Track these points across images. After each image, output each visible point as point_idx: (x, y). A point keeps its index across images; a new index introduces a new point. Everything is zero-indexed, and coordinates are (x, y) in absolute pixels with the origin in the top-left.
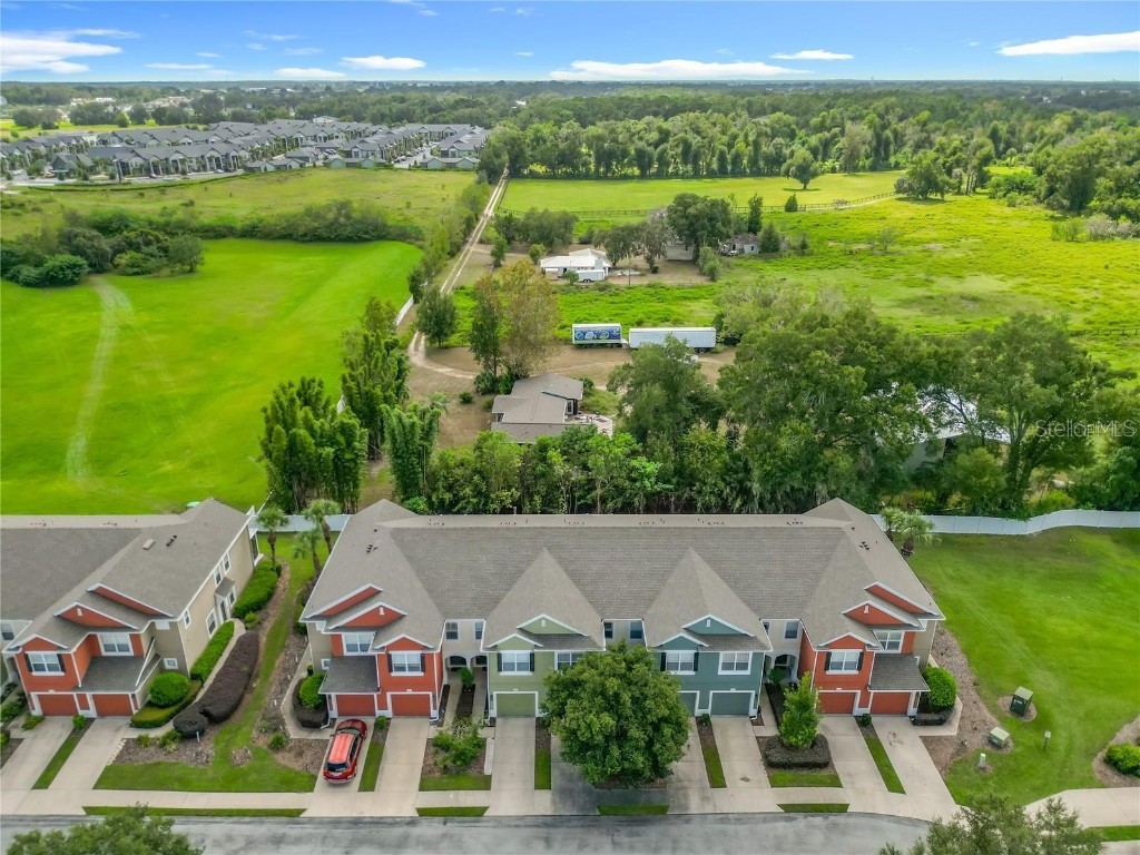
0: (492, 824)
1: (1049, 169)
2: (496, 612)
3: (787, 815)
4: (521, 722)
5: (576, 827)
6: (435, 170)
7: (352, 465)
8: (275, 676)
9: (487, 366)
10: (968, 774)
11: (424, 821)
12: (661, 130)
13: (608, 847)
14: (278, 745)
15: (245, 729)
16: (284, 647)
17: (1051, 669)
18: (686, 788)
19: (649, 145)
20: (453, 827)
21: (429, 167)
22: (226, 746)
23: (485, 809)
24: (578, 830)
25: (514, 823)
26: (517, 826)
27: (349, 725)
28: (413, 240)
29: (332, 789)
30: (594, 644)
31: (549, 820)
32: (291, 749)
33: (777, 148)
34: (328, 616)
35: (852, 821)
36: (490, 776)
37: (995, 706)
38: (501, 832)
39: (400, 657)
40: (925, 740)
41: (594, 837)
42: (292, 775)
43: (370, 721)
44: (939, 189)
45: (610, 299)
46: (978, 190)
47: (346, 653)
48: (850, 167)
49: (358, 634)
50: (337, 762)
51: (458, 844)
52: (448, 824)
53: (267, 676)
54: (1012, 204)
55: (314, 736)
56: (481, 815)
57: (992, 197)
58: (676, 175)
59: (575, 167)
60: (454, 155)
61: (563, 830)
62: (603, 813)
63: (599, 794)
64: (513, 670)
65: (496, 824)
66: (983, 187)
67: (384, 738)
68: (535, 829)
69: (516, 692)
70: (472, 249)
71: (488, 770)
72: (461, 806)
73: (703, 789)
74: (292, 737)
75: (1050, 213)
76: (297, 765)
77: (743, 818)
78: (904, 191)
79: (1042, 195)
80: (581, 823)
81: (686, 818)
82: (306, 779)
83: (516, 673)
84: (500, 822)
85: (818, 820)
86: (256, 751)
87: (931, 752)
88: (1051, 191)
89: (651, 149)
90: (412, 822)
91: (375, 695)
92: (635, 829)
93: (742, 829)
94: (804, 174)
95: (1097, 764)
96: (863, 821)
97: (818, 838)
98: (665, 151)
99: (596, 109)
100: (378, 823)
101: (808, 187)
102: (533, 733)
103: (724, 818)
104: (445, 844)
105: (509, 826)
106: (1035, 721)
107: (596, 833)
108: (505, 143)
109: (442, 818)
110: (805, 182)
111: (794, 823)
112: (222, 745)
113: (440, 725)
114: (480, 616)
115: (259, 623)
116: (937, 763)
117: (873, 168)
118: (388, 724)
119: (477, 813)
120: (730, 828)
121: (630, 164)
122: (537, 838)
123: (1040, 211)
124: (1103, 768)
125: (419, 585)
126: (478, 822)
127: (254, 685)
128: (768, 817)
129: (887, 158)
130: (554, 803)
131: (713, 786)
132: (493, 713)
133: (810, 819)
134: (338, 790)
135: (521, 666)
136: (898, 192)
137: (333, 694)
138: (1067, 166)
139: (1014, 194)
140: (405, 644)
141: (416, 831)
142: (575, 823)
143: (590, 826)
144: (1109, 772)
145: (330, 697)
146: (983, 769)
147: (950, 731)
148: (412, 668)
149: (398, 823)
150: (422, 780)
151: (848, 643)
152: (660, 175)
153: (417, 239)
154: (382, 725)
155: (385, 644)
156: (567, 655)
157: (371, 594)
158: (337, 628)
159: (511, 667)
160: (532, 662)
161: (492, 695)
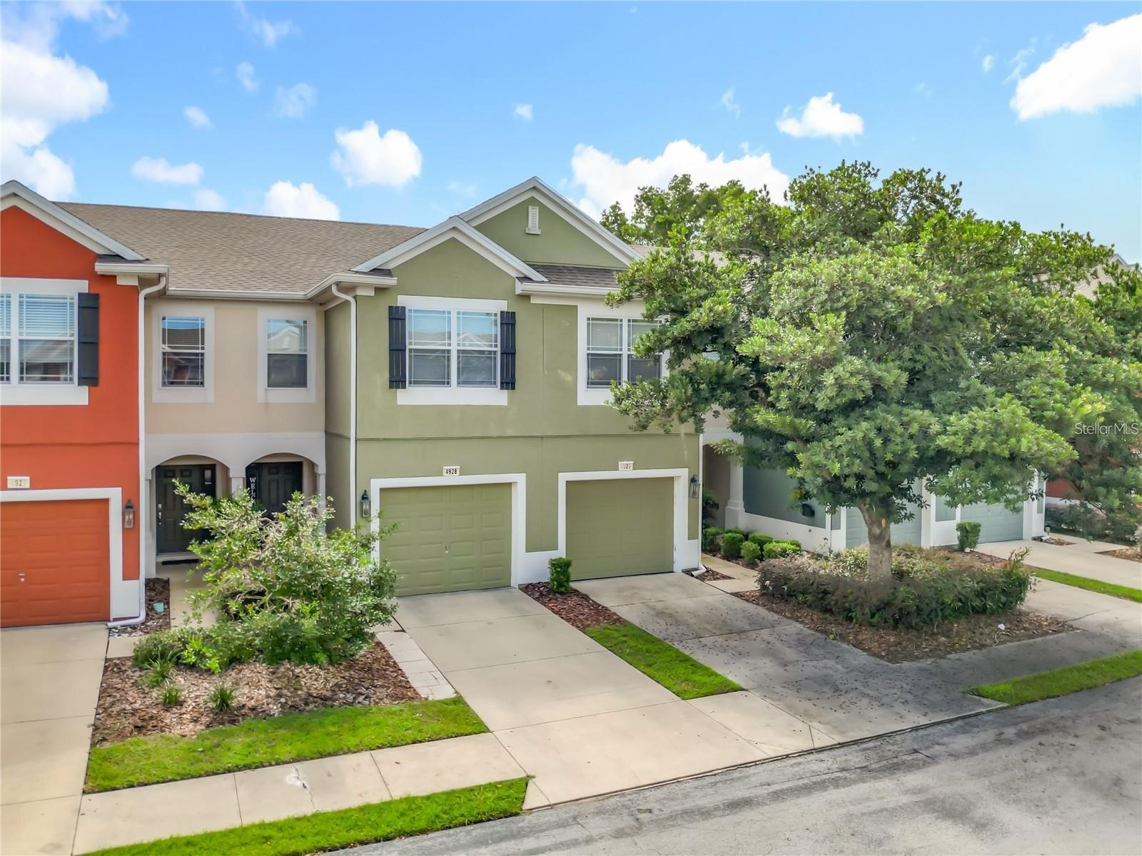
36: (457, 700)
64: (444, 380)
71: (434, 691)
83: (456, 397)
135: (472, 369)
159: (437, 369)
160: (509, 353)
161: (365, 497)
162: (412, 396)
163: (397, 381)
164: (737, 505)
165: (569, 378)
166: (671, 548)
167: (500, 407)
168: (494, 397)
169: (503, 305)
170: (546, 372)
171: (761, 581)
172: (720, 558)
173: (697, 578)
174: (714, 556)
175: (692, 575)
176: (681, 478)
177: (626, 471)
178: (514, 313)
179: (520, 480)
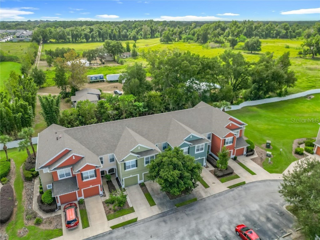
0: (142, 223)
1: (198, 33)
2: (117, 150)
3: (231, 189)
4: (134, 187)
5: (171, 214)
6: (16, 42)
7: (29, 120)
8: (24, 198)
9: (63, 89)
10: (268, 165)
11: (116, 230)
12: (90, 29)
13: (186, 216)
14: (38, 223)
15: (20, 221)
16: (23, 187)
17: (267, 136)
18: (198, 191)
19: (88, 33)
20: (128, 229)
21: (13, 41)
22: (13, 230)
23: (137, 218)
24: (173, 215)
25: (149, 220)
26: (151, 220)
27: (69, 205)
28: (16, 61)
29: (71, 232)
30: (157, 151)
31: (161, 215)
32: (46, 222)
33: (125, 33)
34: (49, 166)
35: (248, 185)
36: (132, 207)
37: (262, 147)
38: (147, 224)
39: (86, 173)
40: (252, 159)
41: (179, 215)
42: (51, 232)
43: (76, 202)
44: (171, 41)
45: (93, 71)
46: (180, 41)
47: (60, 179)
48: (145, 37)
49: (64, 169)
50: (71, 220)
51: (134, 234)
52: (126, 228)
53: (21, 199)
54: (189, 43)
55: (53, 215)
56: (136, 221)
57: (184, 42)
58: (97, 41)
59: (65, 40)
60: (21, 37)
61: (168, 216)
62: (178, 207)
63: (173, 201)
64: (130, 168)
65: (143, 222)
66: (181, 40)
67: (85, 206)
68: (158, 219)
69: (131, 176)
70: (39, 62)
71: (131, 206)
72: (127, 220)
73: (203, 190)
74: (43, 218)
75: (199, 44)
76: (51, 227)
77: (220, 194)
78: (162, 41)
79: (196, 40)
80: (172, 212)
81: (203, 200)
82: (58, 232)
83: (131, 169)
84: (144, 221)
85: (240, 188)
86: (29, 228)
87: (255, 162)
88: (198, 39)
89: (89, 34)
90: (110, 233)
91: (77, 191)
92: (191, 208)
93: (222, 197)
94: (135, 39)
95: (293, 154)
96: (251, 185)
97: (243, 193)
98: (93, 34)
99: (66, 25)
100: (97, 238)
101: (136, 42)
102: (140, 189)
103: (215, 196)
104: (128, 236)
105: (149, 221)
106: (273, 148)
107: (179, 213)
108: (40, 32)
109: (122, 227)
110: (135, 41)
111: (234, 191)
112: (10, 231)
113: (105, 196)
114: (111, 152)
115: (8, 181)
116: (258, 164)
117: (151, 38)
118: (84, 202)
119: (134, 221)
120: (218, 198)
121: (83, 38)
122: (161, 221)
123: (196, 44)
124: (296, 155)
125: (84, 147)
126: (136, 224)
127: (16, 204)
128: (226, 192)
129: (154, 35)
130: (160, 209)
131: (206, 188)
132: (123, 186)
133: (238, 188)
134: (73, 231)
135: (133, 166)
136: (161, 42)
137: (58, 196)
138: (201, 32)
139: (189, 40)
140: (88, 167)
141: (114, 235)
142: (170, 213)
143: (176, 212)
144: (298, 156)
145: (57, 197)
146: (270, 163)
147: (256, 156)
148: (91, 177)
149: (105, 235)
150: (107, 217)
151: (230, 135)
152: (92, 41)
153: (17, 60)
154: (81, 203)
155: (80, 169)
156: (148, 158)
157: (67, 152)
158: (55, 169)
159: (129, 167)
160: (137, 163)
161: (123, 180)
162: (127, 170)
163: (125, 169)
168: (135, 168)
169: (136, 159)
170: (141, 164)
179: (138, 175)
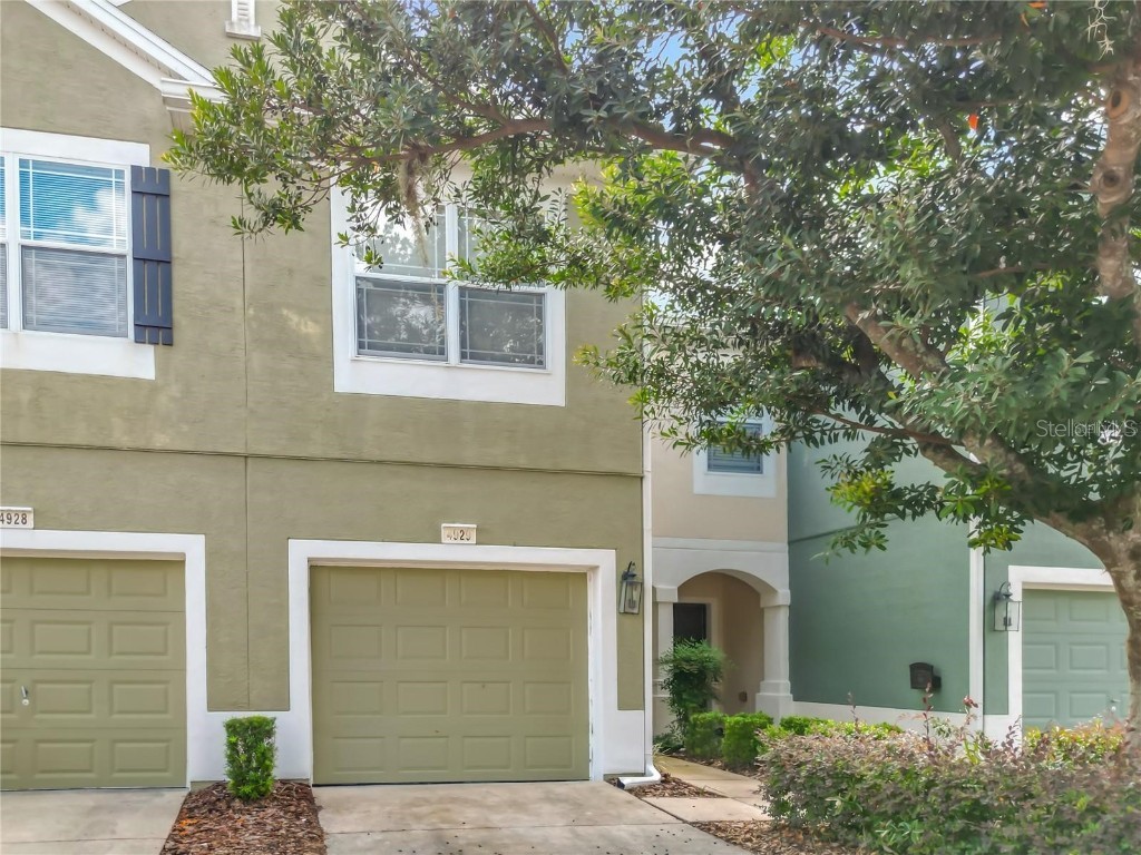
164: (776, 688)
165: (310, 328)
166: (584, 728)
167: (135, 382)
168: (119, 357)
169: (137, 154)
170: (251, 312)
171: (774, 792)
172: (720, 768)
173: (630, 791)
174: (710, 764)
175: (621, 786)
176: (600, 573)
177: (457, 548)
178: (165, 174)
179: (192, 548)
